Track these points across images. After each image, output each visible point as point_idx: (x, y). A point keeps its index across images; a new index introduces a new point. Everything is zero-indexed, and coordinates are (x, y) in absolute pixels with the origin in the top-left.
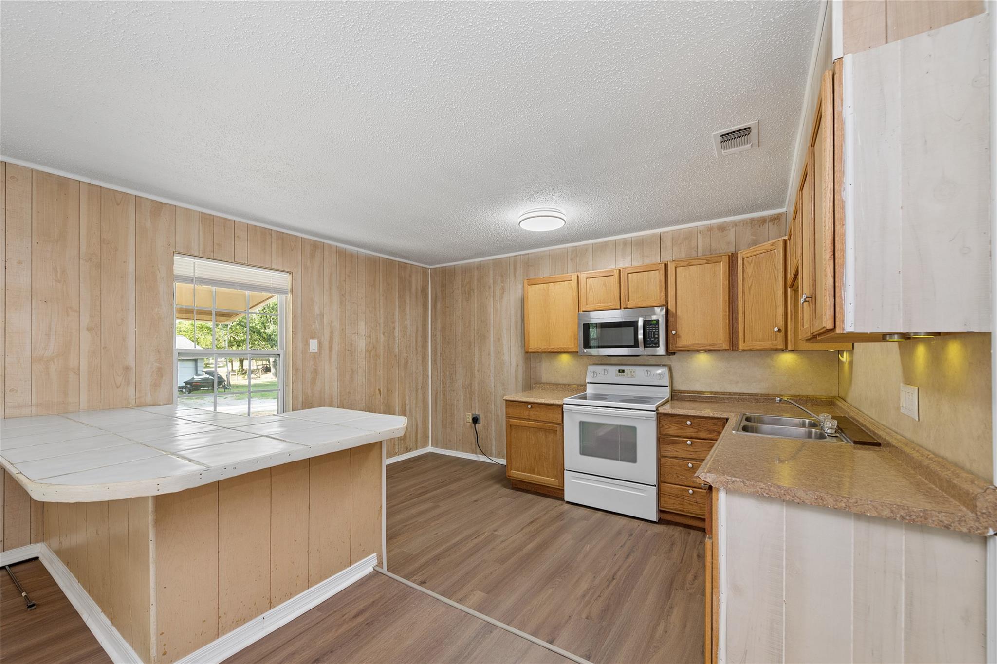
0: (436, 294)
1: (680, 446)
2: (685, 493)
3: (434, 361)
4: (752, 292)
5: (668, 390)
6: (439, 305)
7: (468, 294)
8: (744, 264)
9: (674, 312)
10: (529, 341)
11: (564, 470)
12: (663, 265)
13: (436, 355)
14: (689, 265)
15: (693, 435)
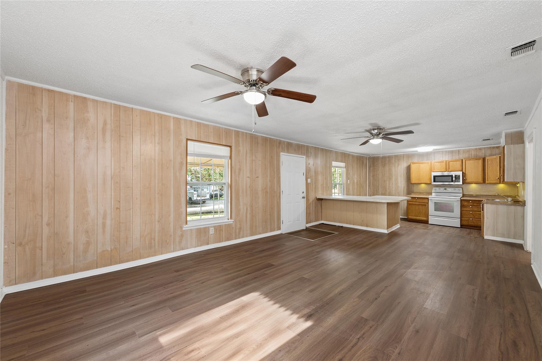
0: (370, 165)
1: (468, 208)
2: (469, 220)
3: (369, 186)
4: (490, 168)
5: (462, 194)
6: (371, 168)
7: (384, 165)
8: (488, 161)
9: (465, 172)
10: (412, 180)
11: (428, 215)
12: (461, 160)
13: (370, 184)
14: (470, 160)
15: (472, 205)
